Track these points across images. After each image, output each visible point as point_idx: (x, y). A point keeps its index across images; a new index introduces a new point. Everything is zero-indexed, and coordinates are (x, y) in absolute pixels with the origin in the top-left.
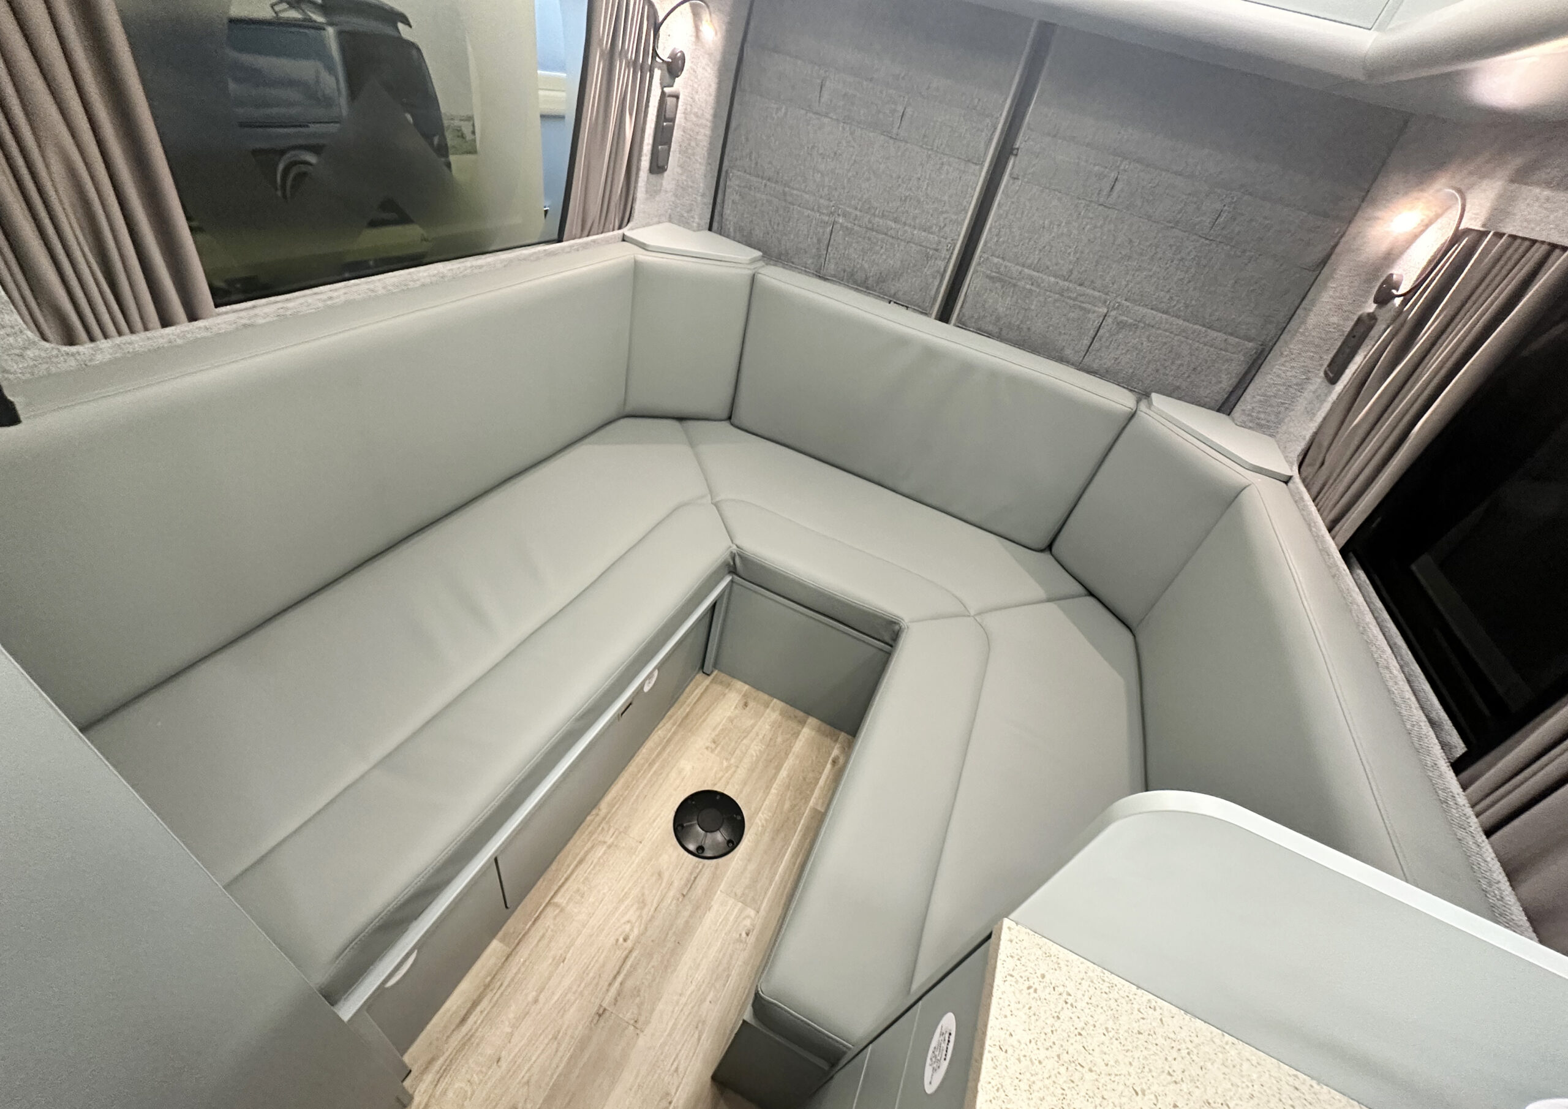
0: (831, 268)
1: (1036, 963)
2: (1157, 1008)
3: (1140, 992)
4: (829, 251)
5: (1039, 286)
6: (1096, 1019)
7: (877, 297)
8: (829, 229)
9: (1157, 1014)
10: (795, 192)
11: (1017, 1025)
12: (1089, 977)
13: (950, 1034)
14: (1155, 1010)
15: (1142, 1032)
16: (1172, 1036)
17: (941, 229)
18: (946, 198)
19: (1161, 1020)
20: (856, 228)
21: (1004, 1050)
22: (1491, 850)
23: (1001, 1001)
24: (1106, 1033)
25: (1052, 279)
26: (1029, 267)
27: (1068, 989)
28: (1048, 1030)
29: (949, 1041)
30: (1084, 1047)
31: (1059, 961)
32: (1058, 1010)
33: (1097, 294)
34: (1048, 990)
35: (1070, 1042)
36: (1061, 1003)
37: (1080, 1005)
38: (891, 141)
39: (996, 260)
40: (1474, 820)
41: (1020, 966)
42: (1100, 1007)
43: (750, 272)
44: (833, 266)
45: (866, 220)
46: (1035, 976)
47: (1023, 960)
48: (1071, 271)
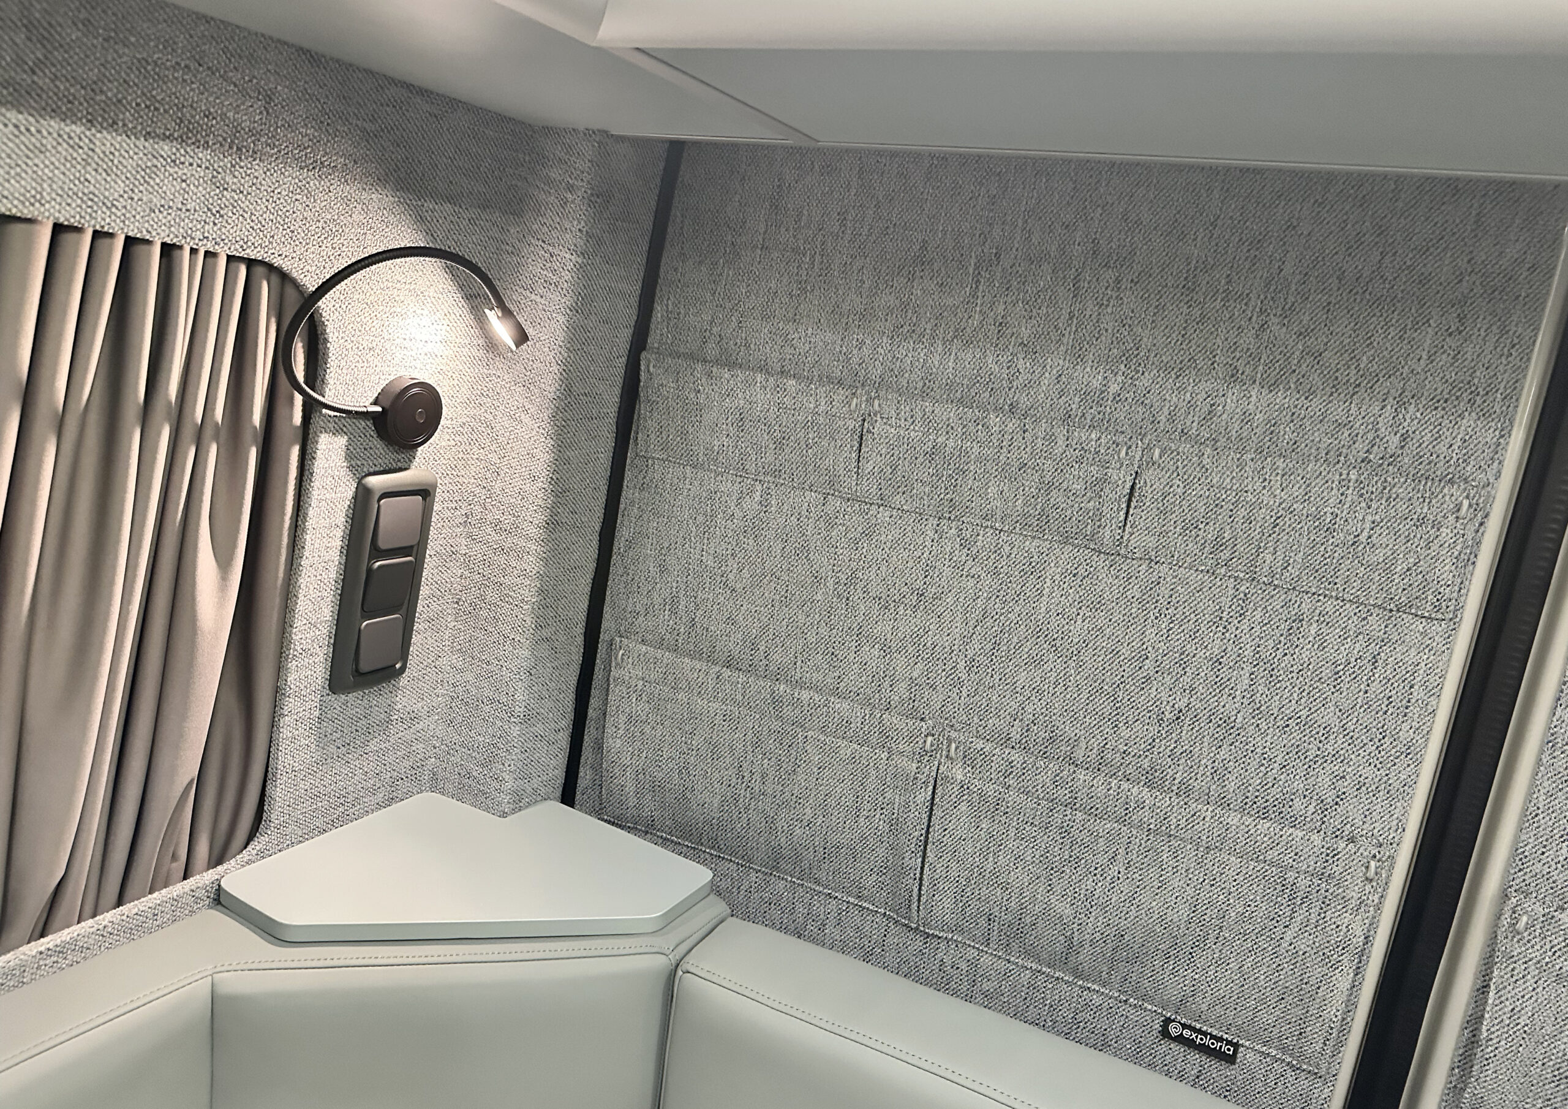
0: (943, 906)
8: (922, 797)
10: (805, 695)
38: (1100, 561)
45: (1046, 778)
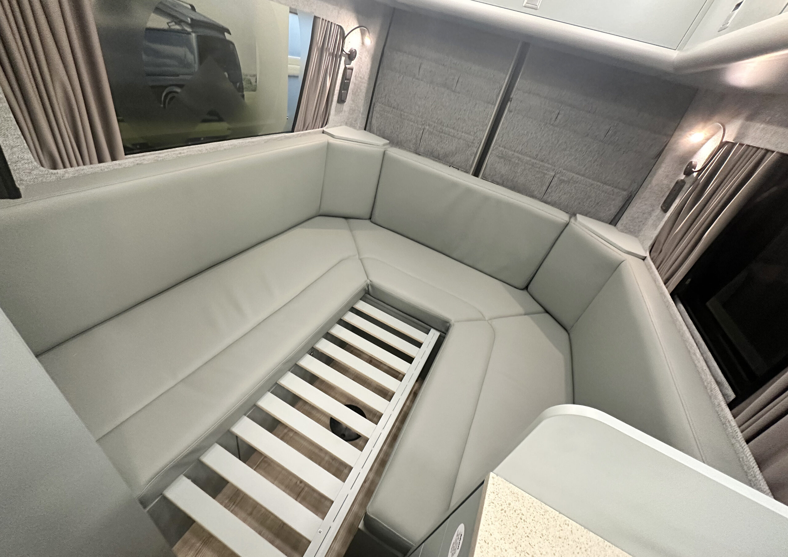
0: (422, 149)
1: (506, 496)
2: (570, 525)
3: (561, 515)
4: (422, 141)
5: (521, 161)
6: (536, 529)
7: (444, 164)
8: (421, 132)
9: (569, 528)
10: (406, 114)
11: (494, 530)
12: (534, 506)
13: (461, 535)
14: (568, 525)
15: (561, 537)
16: (577, 540)
17: (475, 133)
18: (478, 119)
19: (571, 531)
20: (434, 131)
21: (487, 543)
22: (749, 450)
23: (487, 516)
24: (542, 537)
25: (528, 159)
26: (517, 152)
27: (522, 512)
28: (511, 533)
29: (460, 539)
30: (529, 543)
31: (518, 496)
32: (516, 523)
33: (550, 166)
34: (512, 512)
35: (522, 540)
36: (519, 519)
37: (528, 521)
38: (452, 93)
39: (501, 148)
40: (740, 434)
41: (497, 498)
42: (539, 522)
43: (383, 150)
44: (423, 149)
45: (439, 128)
46: (505, 504)
47: (499, 495)
48: (537, 155)
